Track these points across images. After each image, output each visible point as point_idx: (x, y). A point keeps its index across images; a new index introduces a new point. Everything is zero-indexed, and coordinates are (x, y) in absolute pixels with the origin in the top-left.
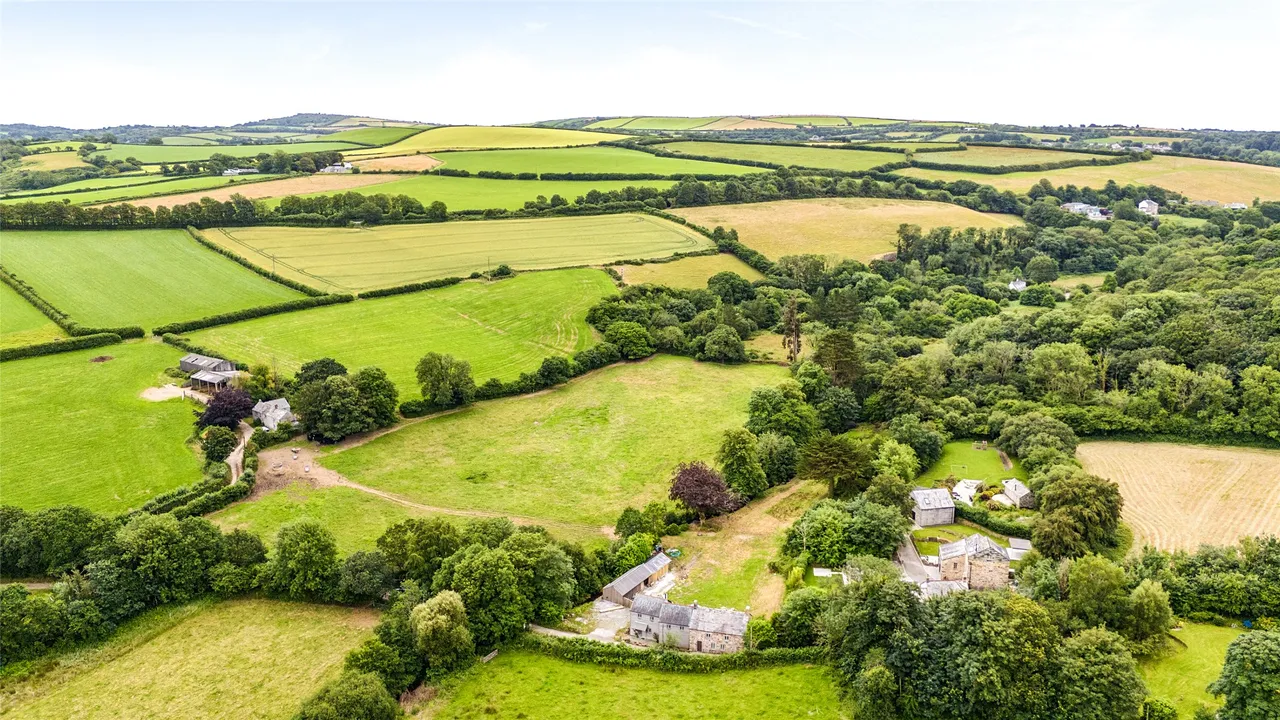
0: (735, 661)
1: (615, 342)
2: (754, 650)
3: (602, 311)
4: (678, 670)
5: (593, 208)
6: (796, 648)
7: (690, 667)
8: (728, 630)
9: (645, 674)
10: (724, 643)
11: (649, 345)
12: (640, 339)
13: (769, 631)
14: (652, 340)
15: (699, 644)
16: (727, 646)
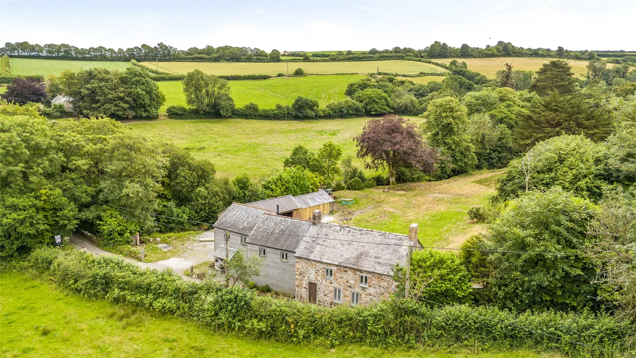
0: (365, 322)
1: (361, 102)
2: (412, 304)
3: (357, 86)
4: (242, 328)
5: (372, 57)
6: (521, 311)
7: (263, 325)
8: (367, 265)
9: (175, 329)
10: (357, 290)
11: (388, 105)
12: (381, 99)
13: (455, 271)
14: (391, 102)
15: (312, 288)
16: (364, 298)
